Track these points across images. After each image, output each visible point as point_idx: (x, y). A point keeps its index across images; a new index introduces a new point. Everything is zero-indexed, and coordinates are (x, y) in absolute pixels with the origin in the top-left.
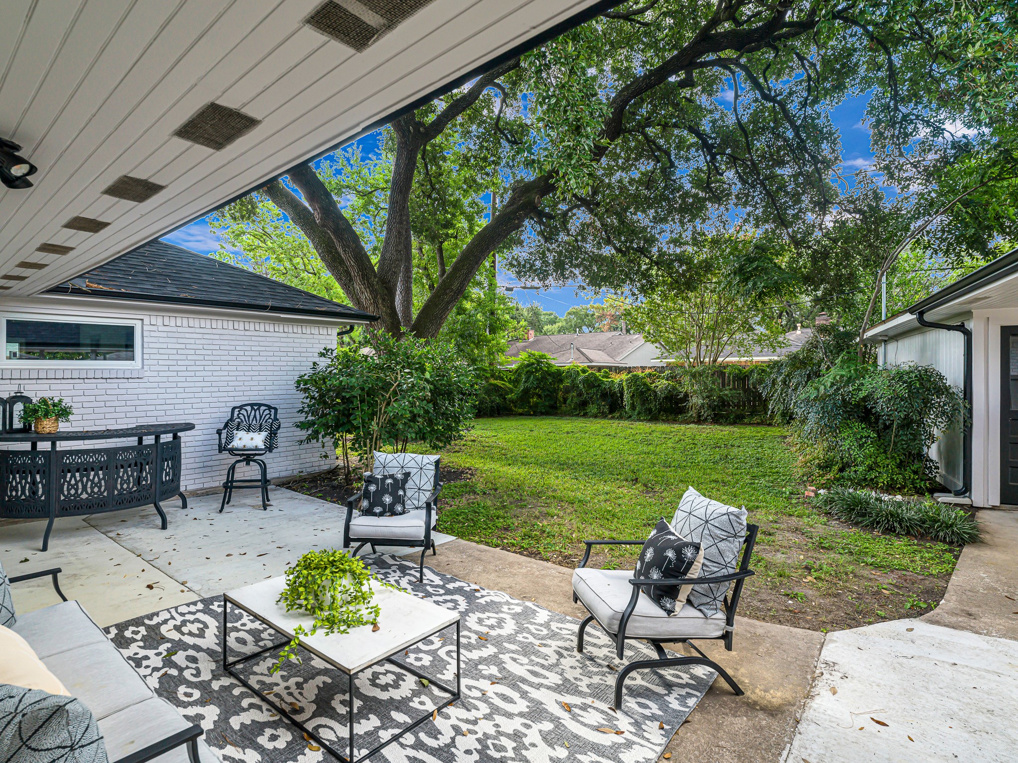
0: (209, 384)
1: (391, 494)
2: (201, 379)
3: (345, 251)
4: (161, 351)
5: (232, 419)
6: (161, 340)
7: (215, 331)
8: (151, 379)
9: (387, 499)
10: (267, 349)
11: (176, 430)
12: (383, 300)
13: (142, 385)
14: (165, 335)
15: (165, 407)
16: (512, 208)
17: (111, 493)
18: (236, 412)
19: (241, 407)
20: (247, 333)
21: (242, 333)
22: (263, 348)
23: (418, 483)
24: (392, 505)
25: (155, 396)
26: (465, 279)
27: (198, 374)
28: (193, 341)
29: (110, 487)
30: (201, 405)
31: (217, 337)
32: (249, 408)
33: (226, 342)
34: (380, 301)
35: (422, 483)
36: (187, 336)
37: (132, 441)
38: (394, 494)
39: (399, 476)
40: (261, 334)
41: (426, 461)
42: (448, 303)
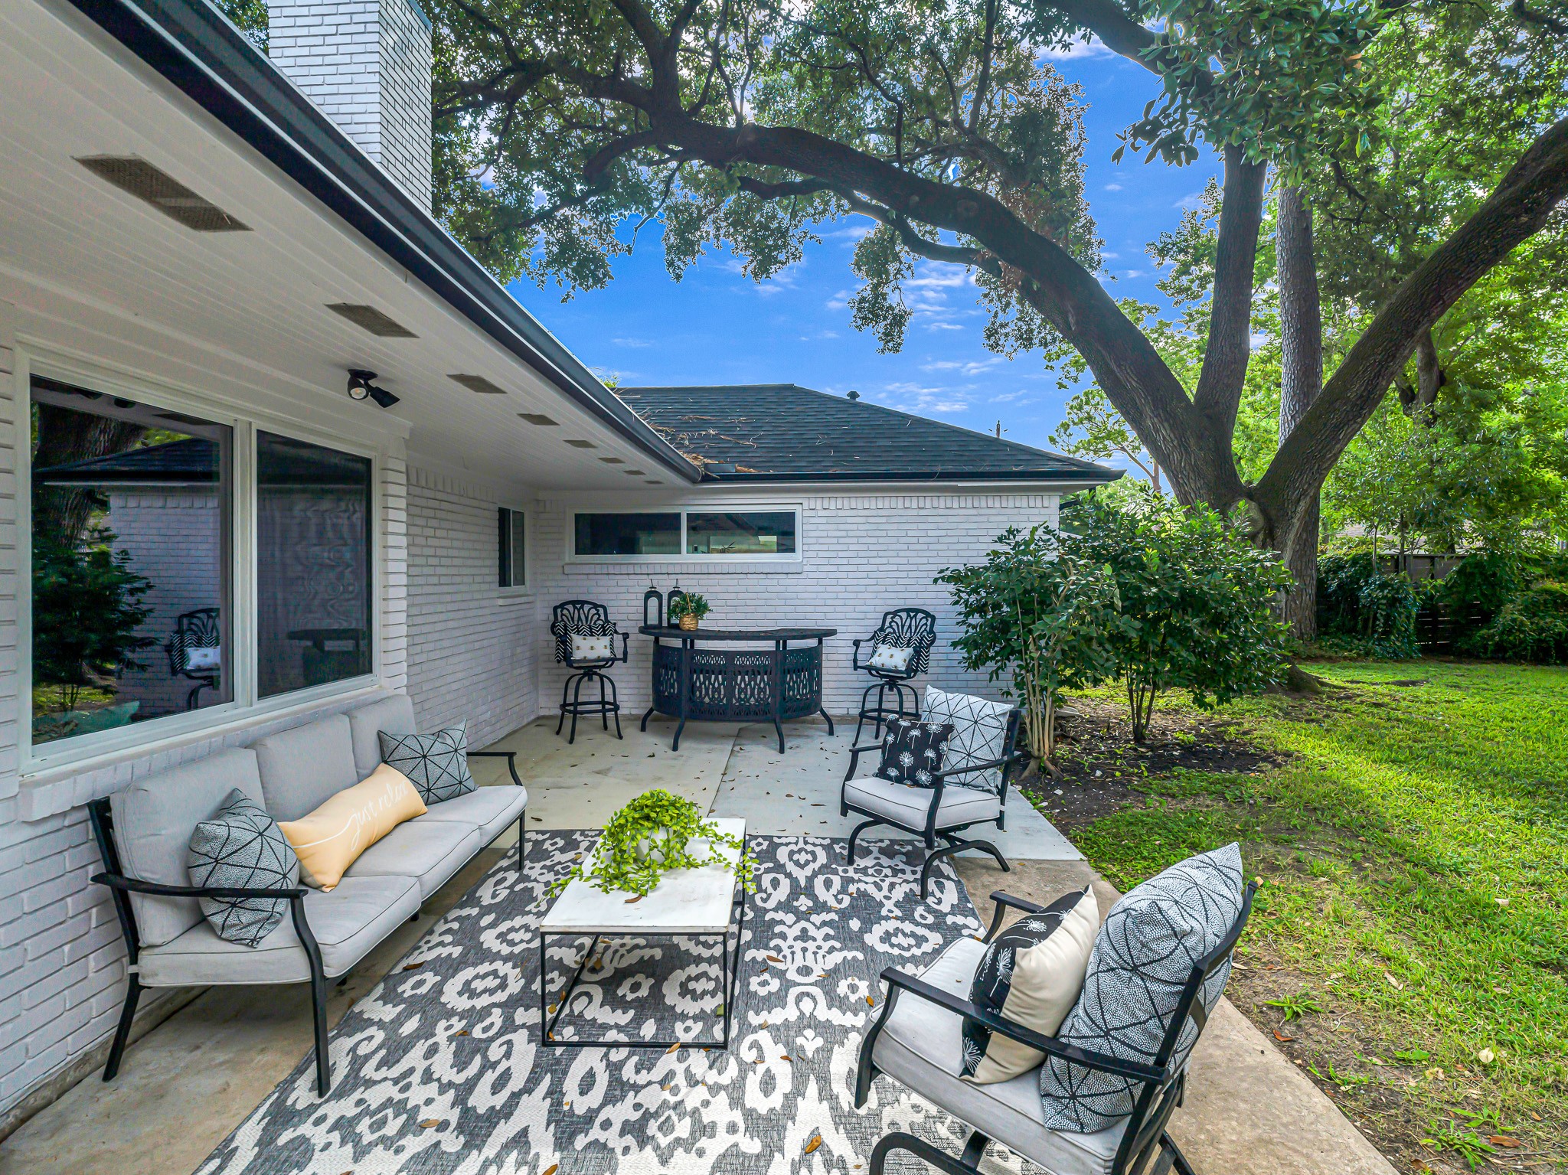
0: (874, 582)
1: (912, 753)
2: (864, 575)
3: (1119, 366)
4: (821, 541)
5: (882, 629)
6: (822, 527)
7: (881, 513)
8: (811, 575)
9: (907, 759)
10: (950, 533)
11: (821, 635)
12: (1200, 437)
13: (801, 582)
14: (824, 520)
15: (825, 609)
16: (1512, 189)
17: (729, 701)
18: (888, 620)
19: (895, 613)
20: (922, 512)
21: (915, 512)
22: (943, 533)
23: (967, 743)
24: (913, 770)
25: (814, 595)
26: (1378, 375)
27: (861, 568)
28: (854, 527)
29: (730, 693)
30: (864, 609)
31: (884, 520)
32: (904, 615)
33: (895, 526)
34: (1192, 442)
35: (975, 746)
36: (849, 520)
37: (769, 645)
38: (917, 754)
39: (934, 728)
40: (941, 512)
41: (988, 711)
42: (1338, 428)
